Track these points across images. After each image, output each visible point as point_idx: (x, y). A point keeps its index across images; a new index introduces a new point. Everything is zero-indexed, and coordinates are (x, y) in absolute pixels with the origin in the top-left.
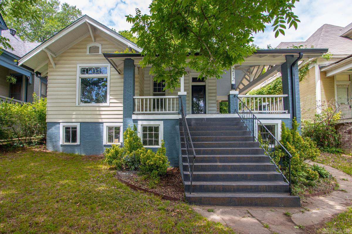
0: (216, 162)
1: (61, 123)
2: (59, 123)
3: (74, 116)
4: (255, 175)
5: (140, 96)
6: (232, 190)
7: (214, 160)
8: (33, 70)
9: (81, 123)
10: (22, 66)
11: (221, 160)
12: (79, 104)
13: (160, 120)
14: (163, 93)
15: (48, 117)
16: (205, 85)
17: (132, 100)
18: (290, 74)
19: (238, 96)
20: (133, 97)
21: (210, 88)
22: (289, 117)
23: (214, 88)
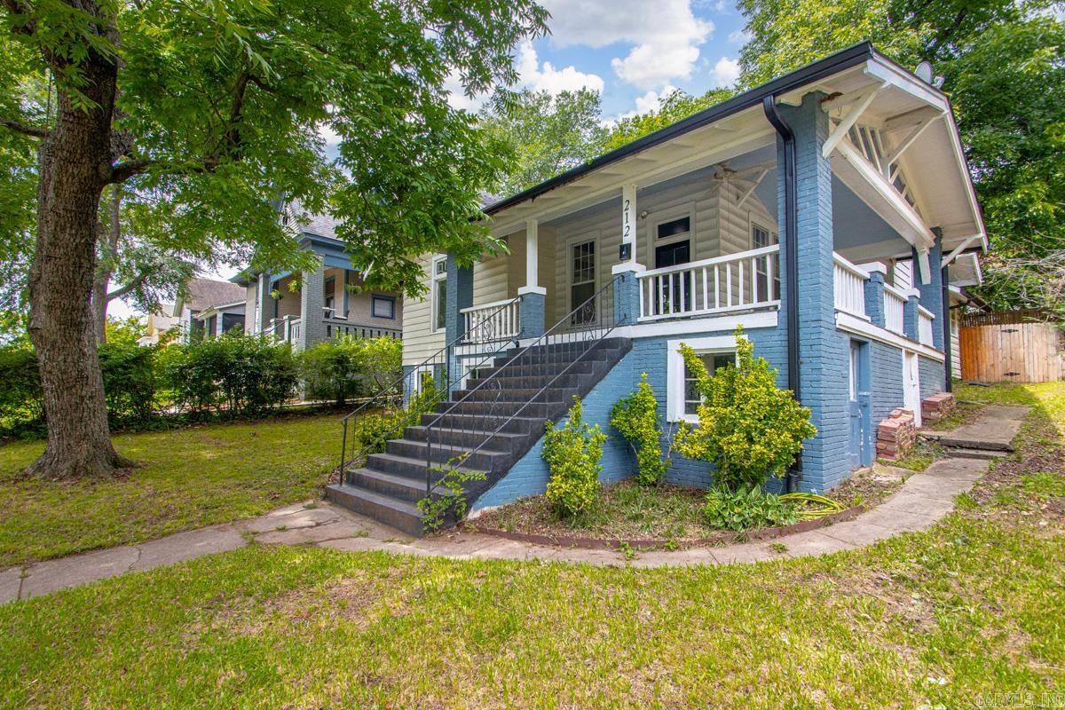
1: (416, 368)
2: (413, 367)
3: (430, 354)
9: (435, 366)
13: (489, 355)
14: (591, 281)
15: (404, 356)
16: (689, 241)
17: (456, 318)
18: (783, 171)
19: (637, 276)
20: (458, 310)
21: (700, 245)
22: (775, 323)
23: (713, 242)
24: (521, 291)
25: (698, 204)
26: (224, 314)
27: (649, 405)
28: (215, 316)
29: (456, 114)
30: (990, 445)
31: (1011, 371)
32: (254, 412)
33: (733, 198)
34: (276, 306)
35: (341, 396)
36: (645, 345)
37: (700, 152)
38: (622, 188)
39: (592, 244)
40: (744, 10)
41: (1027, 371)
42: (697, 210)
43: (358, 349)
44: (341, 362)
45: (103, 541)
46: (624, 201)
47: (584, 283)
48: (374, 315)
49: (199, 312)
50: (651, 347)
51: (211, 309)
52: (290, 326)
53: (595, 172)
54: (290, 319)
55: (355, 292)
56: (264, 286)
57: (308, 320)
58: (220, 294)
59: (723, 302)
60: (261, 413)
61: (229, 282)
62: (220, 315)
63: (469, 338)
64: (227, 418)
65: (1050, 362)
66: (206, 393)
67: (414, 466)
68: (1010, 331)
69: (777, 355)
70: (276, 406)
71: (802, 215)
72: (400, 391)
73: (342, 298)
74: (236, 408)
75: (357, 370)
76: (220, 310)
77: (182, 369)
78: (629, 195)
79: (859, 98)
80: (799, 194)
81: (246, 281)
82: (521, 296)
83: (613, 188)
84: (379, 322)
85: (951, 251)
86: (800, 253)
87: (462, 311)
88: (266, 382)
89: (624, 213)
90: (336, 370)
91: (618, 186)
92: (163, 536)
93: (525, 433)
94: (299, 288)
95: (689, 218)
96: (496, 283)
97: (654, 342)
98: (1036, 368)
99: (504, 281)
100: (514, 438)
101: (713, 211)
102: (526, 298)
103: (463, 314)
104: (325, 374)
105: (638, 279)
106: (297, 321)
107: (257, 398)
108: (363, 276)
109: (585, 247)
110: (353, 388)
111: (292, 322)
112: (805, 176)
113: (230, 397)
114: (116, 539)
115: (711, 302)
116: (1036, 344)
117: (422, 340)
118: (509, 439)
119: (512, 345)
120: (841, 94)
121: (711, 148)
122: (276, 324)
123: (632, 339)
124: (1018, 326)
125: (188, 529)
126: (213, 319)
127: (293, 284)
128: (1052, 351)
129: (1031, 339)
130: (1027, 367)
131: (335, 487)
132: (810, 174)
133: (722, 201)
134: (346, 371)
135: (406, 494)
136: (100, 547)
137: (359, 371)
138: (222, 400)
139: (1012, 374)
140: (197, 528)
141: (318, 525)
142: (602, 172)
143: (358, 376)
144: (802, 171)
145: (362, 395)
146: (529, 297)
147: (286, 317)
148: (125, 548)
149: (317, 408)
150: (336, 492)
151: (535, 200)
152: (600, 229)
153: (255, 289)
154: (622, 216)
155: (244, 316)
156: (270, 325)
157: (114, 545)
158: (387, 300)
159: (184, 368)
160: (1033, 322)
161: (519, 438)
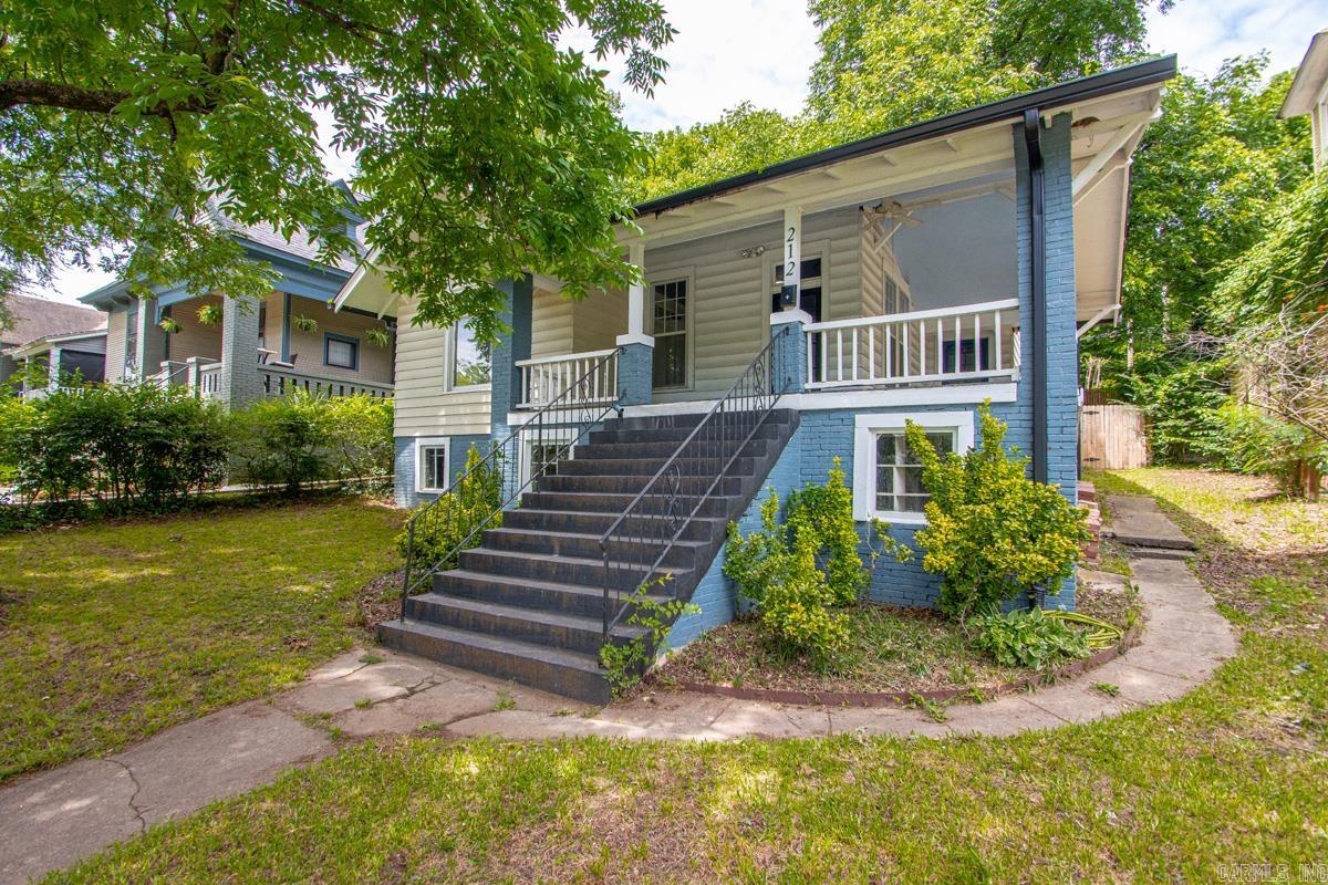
0: (551, 552)
1: (417, 440)
2: (412, 439)
3: (443, 421)
4: (580, 597)
5: (575, 351)
6: (493, 628)
7: (544, 547)
8: (376, 315)
9: (452, 438)
10: (344, 308)
11: (569, 549)
12: (449, 390)
13: (571, 425)
14: (680, 332)
15: (397, 424)
16: (820, 288)
17: (509, 372)
18: (1027, 208)
19: (805, 328)
20: (513, 362)
21: (836, 295)
22: (1013, 398)
23: (854, 292)
24: (621, 340)
25: (833, 243)
26: (63, 351)
27: (845, 499)
28: (47, 354)
29: (591, 76)
30: (1174, 543)
31: (1091, 456)
32: (157, 504)
33: (872, 239)
34: (167, 342)
35: (293, 478)
36: (818, 421)
37: (902, 174)
38: (783, 211)
39: (682, 285)
40: (815, 18)
41: (1108, 458)
42: (832, 251)
43: (323, 412)
44: (296, 430)
45: (40, 755)
46: (787, 228)
47: (668, 334)
48: (327, 363)
49: (18, 346)
50: (827, 422)
51: (41, 342)
52: (199, 373)
53: (761, 185)
54: (199, 363)
55: (307, 328)
56: (147, 311)
57: (235, 366)
58: (50, 320)
59: (915, 370)
60: (169, 504)
61: (79, 304)
62: (56, 353)
63: (528, 401)
64: (112, 513)
65: (1131, 447)
66: (77, 474)
67: (537, 592)
68: (1091, 413)
69: (1015, 438)
70: (194, 491)
71: (1050, 264)
72: (391, 470)
73: (280, 336)
74: (126, 498)
75: (320, 441)
76: (57, 344)
77: (36, 434)
78: (792, 221)
79: (1122, 127)
80: (1048, 239)
81: (112, 302)
82: (622, 348)
83: (771, 209)
84: (332, 373)
85: (1086, 322)
86: (1048, 312)
87: (518, 363)
88: (176, 457)
89: (787, 245)
90: (287, 440)
91: (779, 207)
92: (153, 733)
93: (702, 540)
94: (218, 317)
95: (819, 260)
96: (553, 327)
97: (832, 416)
98: (1116, 453)
99: (567, 326)
100: (698, 548)
101: (853, 253)
102: (629, 350)
103: (520, 369)
104: (272, 446)
105: (806, 333)
106: (216, 365)
107: (158, 481)
108: (334, 305)
109: (671, 287)
110: (312, 467)
111: (203, 368)
112: (1055, 216)
113: (115, 480)
114: (65, 748)
115: (863, 368)
116: (1116, 428)
117: (427, 402)
118: (692, 549)
119: (613, 414)
120: (1096, 120)
121: (921, 169)
122: (171, 369)
123: (800, 411)
124: (1100, 408)
125: (191, 718)
126: (41, 359)
127: (205, 313)
128: (1133, 435)
129: (1112, 423)
130: (1107, 453)
131: (395, 624)
132: (1062, 215)
133: (864, 242)
134: (301, 442)
135: (542, 634)
136: (40, 767)
137: (322, 443)
138: (103, 485)
139: (1092, 460)
140: (206, 713)
141: (412, 692)
142: (770, 186)
143: (320, 451)
144: (1050, 211)
145: (325, 477)
146: (634, 349)
147: (193, 359)
148: (88, 764)
149: (260, 497)
150: (401, 634)
151: (660, 216)
152: (696, 266)
153: (125, 315)
154: (783, 246)
155: (104, 356)
156: (160, 370)
157: (65, 759)
158: (347, 343)
159: (40, 433)
160: (1118, 404)
161: (702, 547)
